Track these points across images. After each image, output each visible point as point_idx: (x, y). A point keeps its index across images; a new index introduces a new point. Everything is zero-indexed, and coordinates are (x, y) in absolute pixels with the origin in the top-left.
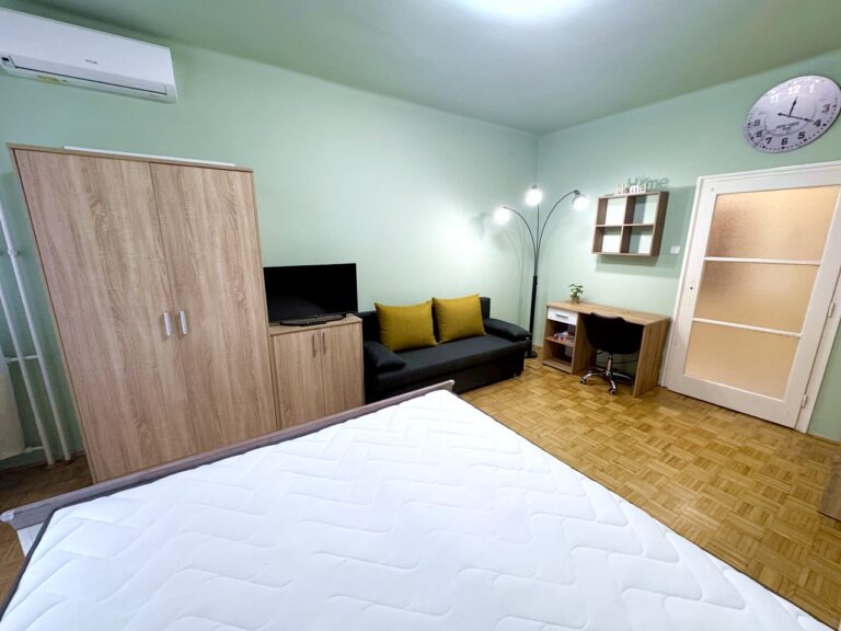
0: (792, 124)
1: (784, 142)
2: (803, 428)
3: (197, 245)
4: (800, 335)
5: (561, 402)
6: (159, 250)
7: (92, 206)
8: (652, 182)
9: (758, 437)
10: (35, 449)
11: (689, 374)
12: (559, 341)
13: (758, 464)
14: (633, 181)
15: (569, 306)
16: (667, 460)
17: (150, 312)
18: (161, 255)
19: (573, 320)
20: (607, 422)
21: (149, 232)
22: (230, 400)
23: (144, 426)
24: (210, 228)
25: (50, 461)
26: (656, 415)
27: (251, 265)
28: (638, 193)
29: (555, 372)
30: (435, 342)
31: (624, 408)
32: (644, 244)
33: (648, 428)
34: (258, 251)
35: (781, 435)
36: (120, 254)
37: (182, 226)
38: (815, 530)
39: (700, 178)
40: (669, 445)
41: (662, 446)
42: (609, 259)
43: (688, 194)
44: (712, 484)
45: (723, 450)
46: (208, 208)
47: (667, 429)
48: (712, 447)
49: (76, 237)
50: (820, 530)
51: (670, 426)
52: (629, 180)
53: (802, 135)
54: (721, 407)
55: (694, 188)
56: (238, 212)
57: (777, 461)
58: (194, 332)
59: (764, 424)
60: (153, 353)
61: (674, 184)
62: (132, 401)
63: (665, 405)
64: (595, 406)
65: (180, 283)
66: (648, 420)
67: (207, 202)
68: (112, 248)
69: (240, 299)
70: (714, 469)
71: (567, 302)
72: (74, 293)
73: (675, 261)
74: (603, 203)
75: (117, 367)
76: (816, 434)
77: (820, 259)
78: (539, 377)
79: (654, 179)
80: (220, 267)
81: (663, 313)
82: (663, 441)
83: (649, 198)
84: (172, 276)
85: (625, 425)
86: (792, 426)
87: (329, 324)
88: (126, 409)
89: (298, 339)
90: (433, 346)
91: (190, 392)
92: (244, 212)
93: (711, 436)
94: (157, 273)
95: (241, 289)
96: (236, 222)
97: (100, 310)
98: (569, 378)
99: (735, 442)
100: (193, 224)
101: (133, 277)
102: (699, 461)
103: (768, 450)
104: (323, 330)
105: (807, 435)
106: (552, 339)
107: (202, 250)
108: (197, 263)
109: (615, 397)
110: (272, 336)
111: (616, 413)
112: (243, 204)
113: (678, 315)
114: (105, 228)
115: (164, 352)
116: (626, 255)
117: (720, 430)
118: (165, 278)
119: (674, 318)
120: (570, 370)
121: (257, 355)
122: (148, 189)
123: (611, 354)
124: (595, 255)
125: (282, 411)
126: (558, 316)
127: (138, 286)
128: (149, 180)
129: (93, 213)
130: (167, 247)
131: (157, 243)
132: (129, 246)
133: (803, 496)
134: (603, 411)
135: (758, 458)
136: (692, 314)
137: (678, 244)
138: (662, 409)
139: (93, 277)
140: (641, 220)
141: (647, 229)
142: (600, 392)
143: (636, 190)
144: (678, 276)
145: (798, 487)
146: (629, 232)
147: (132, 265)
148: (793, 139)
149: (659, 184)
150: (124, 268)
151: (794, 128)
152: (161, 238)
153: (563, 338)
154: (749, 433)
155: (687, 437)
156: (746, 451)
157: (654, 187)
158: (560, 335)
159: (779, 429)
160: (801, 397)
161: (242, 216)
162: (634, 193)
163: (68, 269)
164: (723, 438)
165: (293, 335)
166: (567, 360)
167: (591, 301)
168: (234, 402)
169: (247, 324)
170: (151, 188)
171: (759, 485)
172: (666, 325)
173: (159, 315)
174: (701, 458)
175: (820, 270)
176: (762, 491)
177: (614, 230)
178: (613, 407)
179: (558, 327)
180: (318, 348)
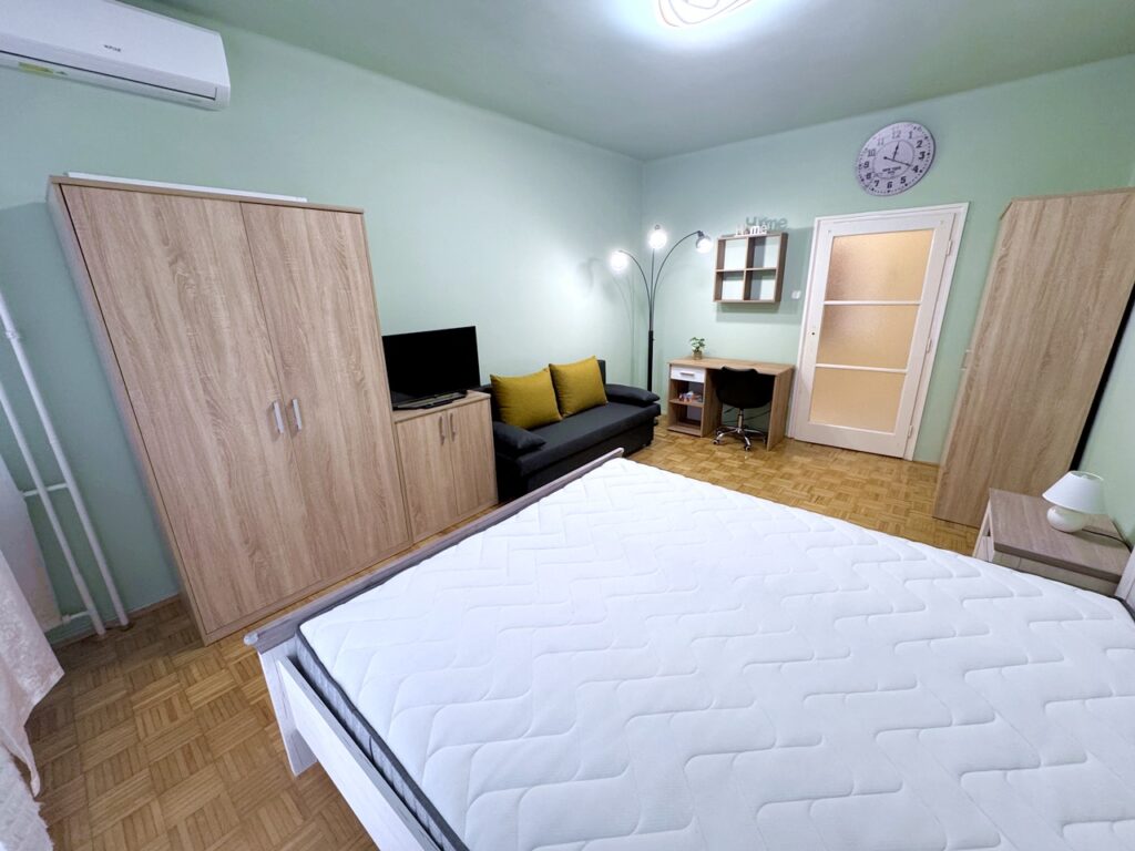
0: (896, 169)
1: (890, 185)
2: (910, 457)
3: (304, 310)
4: (906, 371)
5: (703, 465)
6: (261, 321)
7: (172, 264)
8: (771, 222)
9: (878, 470)
10: (74, 616)
11: (813, 421)
12: (685, 402)
13: (883, 491)
14: (751, 221)
15: (692, 362)
16: (814, 499)
17: (255, 403)
18: (263, 328)
19: (700, 377)
20: (753, 477)
21: (247, 299)
22: (356, 510)
23: (258, 553)
24: (318, 288)
25: (101, 630)
26: (793, 464)
27: (368, 336)
28: (758, 234)
29: (684, 438)
30: (560, 417)
31: (763, 462)
32: (767, 290)
33: (790, 477)
34: (375, 317)
35: (894, 465)
36: (213, 331)
37: (285, 286)
38: (933, 530)
39: (817, 219)
40: (811, 488)
41: (806, 489)
42: (730, 307)
43: (806, 234)
44: (855, 512)
45: (854, 484)
46: (315, 262)
47: (806, 474)
48: (845, 483)
49: (154, 309)
50: (937, 530)
51: (807, 471)
52: (748, 220)
53: (903, 180)
54: (843, 449)
55: (812, 229)
56: (349, 266)
57: (895, 485)
58: (308, 427)
59: (880, 458)
60: (263, 459)
61: (793, 225)
62: (242, 523)
63: (797, 454)
64: (736, 464)
65: (288, 363)
66: (787, 469)
67: (313, 253)
68: (201, 320)
69: (358, 379)
70: (852, 500)
71: (689, 358)
72: (158, 384)
73: (796, 306)
74: (722, 244)
75: (220, 481)
76: (920, 460)
77: (919, 299)
78: (670, 444)
79: (772, 219)
80: (333, 339)
81: (789, 362)
82: (805, 486)
83: (768, 240)
84: (277, 354)
85: (771, 477)
86: (901, 456)
87: (456, 403)
88: (234, 534)
89: (424, 423)
90: (559, 421)
91: (309, 504)
92: (357, 267)
93: (842, 475)
94: (259, 351)
95: (358, 366)
96: (347, 279)
97: (193, 407)
98: (700, 441)
99: (861, 476)
100: (298, 283)
101: (230, 359)
102: (839, 496)
103: (887, 479)
104: (450, 412)
105: (914, 462)
106: (677, 401)
107: (310, 318)
108: (306, 335)
109: (751, 454)
110: (396, 423)
111: (756, 468)
112: (354, 256)
113: (801, 363)
114: (190, 294)
115: (275, 454)
116: (749, 304)
117: (848, 468)
118: (270, 357)
119: (798, 366)
120: (699, 433)
121: (381, 448)
122: (241, 240)
123: (742, 409)
124: (716, 303)
125: (412, 515)
126: (683, 374)
127: (238, 371)
128: (242, 227)
129: (174, 273)
130: (269, 315)
131: (257, 312)
132: (223, 318)
133: (921, 508)
134: (744, 467)
135: (882, 485)
136: (815, 359)
137: (798, 289)
138: (796, 458)
139: (180, 363)
140: (761, 264)
141: (769, 273)
142: (735, 450)
143: (756, 231)
144: (800, 323)
145: (916, 503)
146: (751, 276)
147: (228, 343)
148: (896, 183)
149: (778, 224)
150: (218, 348)
151: (898, 172)
152: (261, 306)
153: (689, 399)
154: (871, 468)
155: (824, 479)
156: (872, 482)
157: (773, 228)
158: (686, 396)
159: (892, 460)
160: (907, 428)
161: (354, 272)
162: (755, 234)
163: (148, 353)
164: (853, 474)
165: (418, 420)
166: (696, 423)
167: (713, 355)
168: (360, 512)
169: (369, 411)
170: (244, 236)
171: (889, 506)
172: (792, 373)
173: (266, 407)
174: (840, 494)
175: (920, 308)
176: (891, 510)
177: (734, 275)
178: (754, 463)
179: (681, 387)
180: (447, 433)
